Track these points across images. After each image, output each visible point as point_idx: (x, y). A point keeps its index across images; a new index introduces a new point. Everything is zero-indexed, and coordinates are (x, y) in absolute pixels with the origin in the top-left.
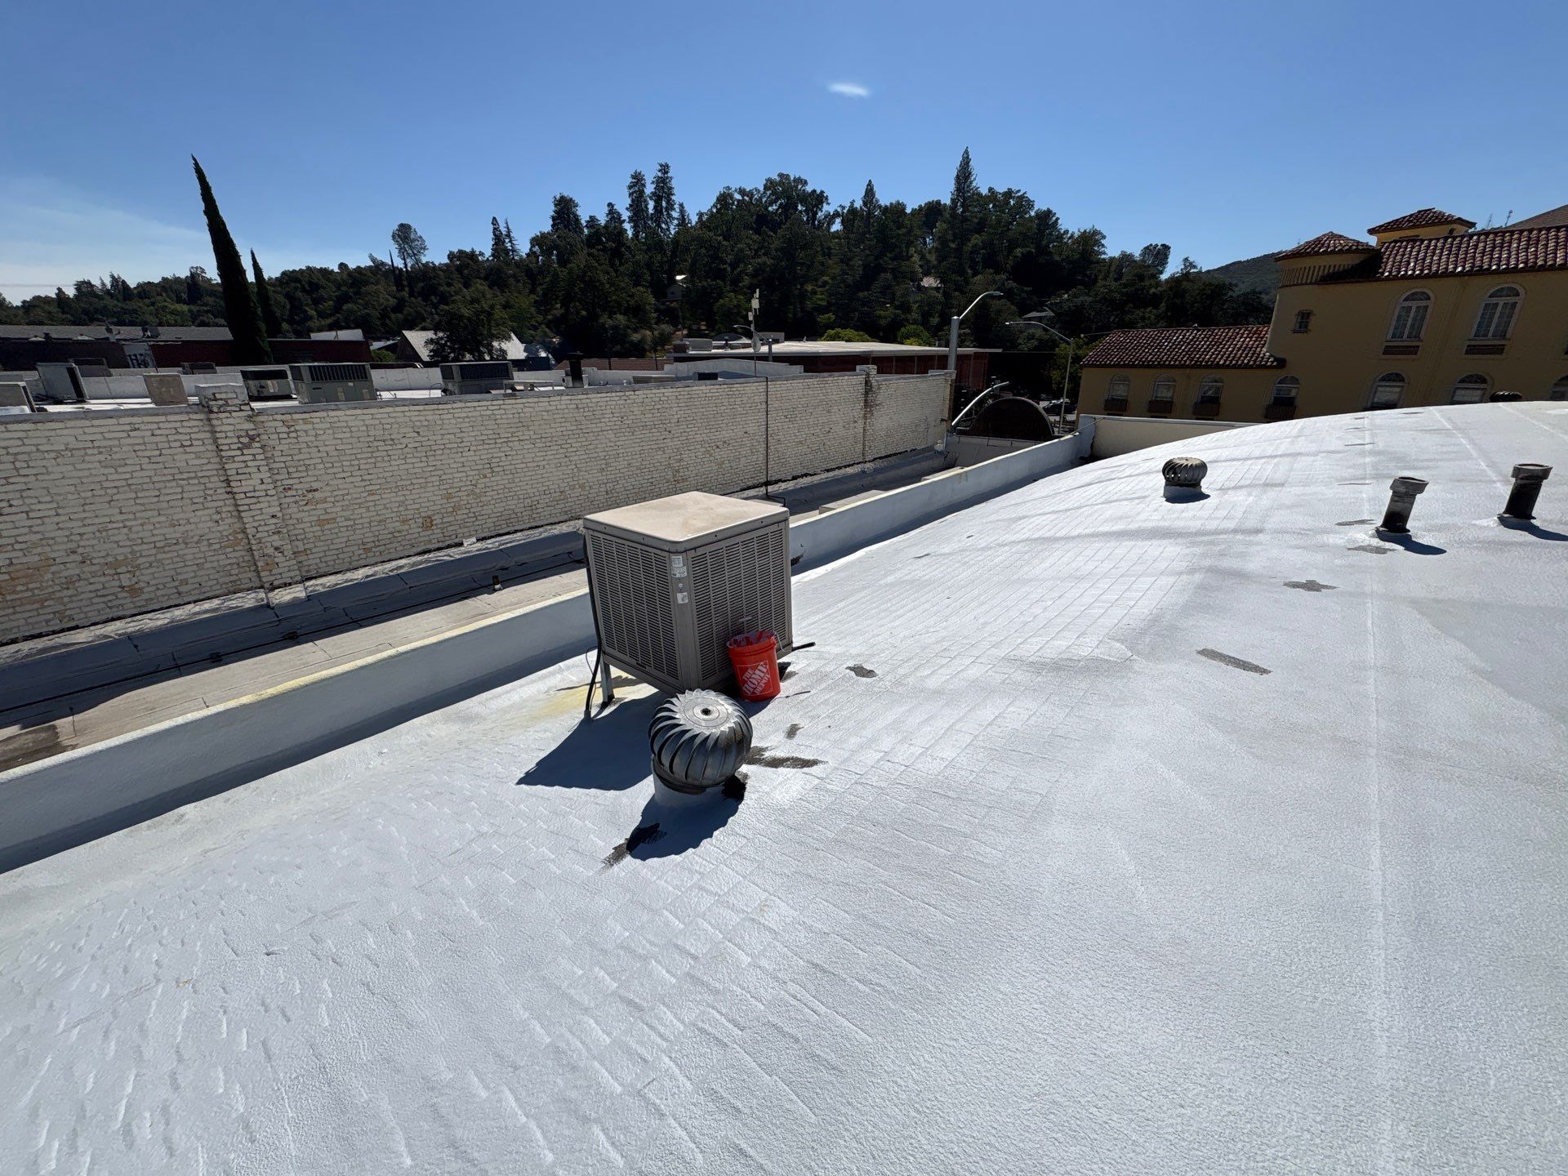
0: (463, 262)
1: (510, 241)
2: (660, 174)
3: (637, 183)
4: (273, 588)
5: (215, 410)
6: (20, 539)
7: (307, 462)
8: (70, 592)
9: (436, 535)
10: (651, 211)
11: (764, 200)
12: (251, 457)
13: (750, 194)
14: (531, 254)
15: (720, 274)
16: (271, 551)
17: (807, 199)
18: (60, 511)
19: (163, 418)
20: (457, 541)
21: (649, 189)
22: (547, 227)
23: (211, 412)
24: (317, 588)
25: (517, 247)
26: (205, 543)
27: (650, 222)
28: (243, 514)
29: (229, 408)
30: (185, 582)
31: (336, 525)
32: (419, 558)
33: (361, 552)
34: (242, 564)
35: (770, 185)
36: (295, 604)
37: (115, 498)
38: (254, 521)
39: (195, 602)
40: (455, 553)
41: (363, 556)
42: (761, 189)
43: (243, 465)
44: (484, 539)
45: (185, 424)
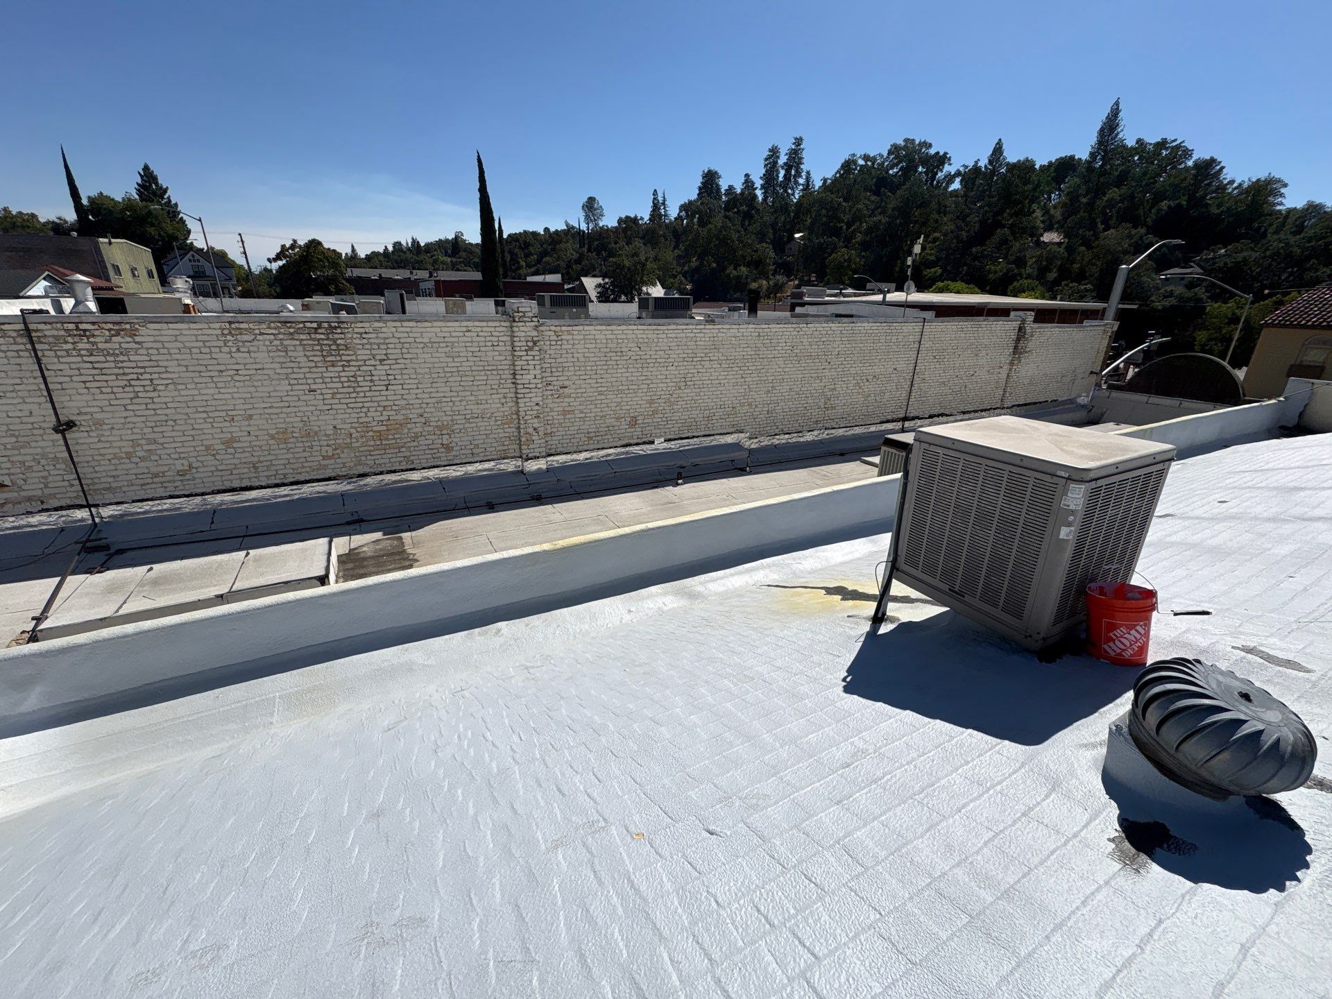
0: (629, 223)
1: (664, 208)
2: (793, 147)
3: (772, 156)
4: (527, 460)
5: (517, 320)
6: (396, 403)
7: (564, 365)
8: (416, 444)
9: (637, 431)
10: (781, 179)
11: (886, 164)
12: (532, 358)
13: (873, 160)
14: (679, 218)
15: (836, 232)
16: (531, 430)
17: (928, 161)
18: (420, 386)
19: (485, 324)
20: (651, 439)
21: (783, 160)
22: (694, 196)
23: (514, 321)
24: (554, 463)
25: (669, 213)
26: (493, 419)
27: (778, 188)
28: (519, 401)
29: (525, 319)
30: (477, 446)
31: (573, 416)
32: (623, 450)
33: (586, 439)
34: (512, 438)
35: (895, 149)
36: (539, 472)
37: (450, 379)
38: (526, 406)
39: (481, 462)
40: (648, 449)
41: (586, 443)
42: (885, 154)
43: (526, 363)
44: (669, 440)
45: (497, 329)
